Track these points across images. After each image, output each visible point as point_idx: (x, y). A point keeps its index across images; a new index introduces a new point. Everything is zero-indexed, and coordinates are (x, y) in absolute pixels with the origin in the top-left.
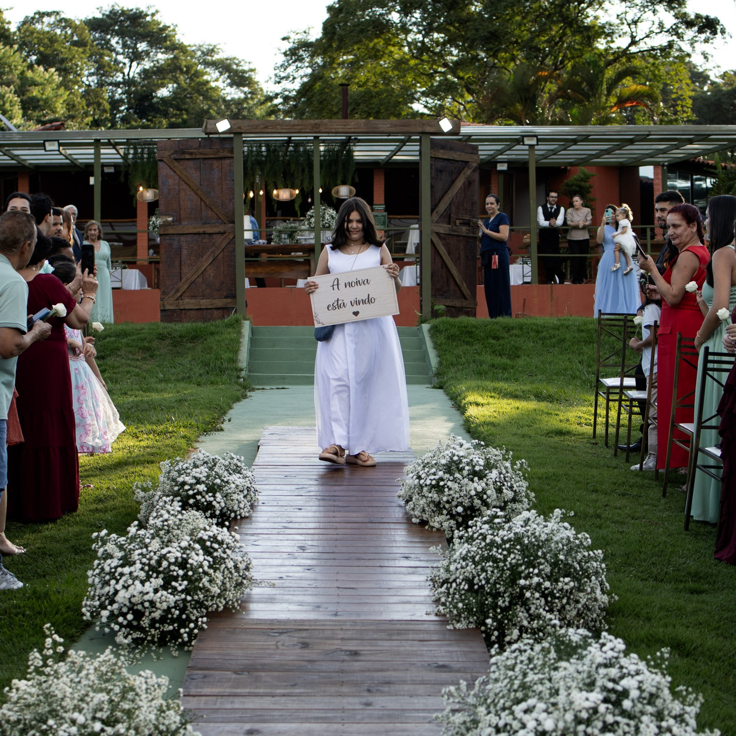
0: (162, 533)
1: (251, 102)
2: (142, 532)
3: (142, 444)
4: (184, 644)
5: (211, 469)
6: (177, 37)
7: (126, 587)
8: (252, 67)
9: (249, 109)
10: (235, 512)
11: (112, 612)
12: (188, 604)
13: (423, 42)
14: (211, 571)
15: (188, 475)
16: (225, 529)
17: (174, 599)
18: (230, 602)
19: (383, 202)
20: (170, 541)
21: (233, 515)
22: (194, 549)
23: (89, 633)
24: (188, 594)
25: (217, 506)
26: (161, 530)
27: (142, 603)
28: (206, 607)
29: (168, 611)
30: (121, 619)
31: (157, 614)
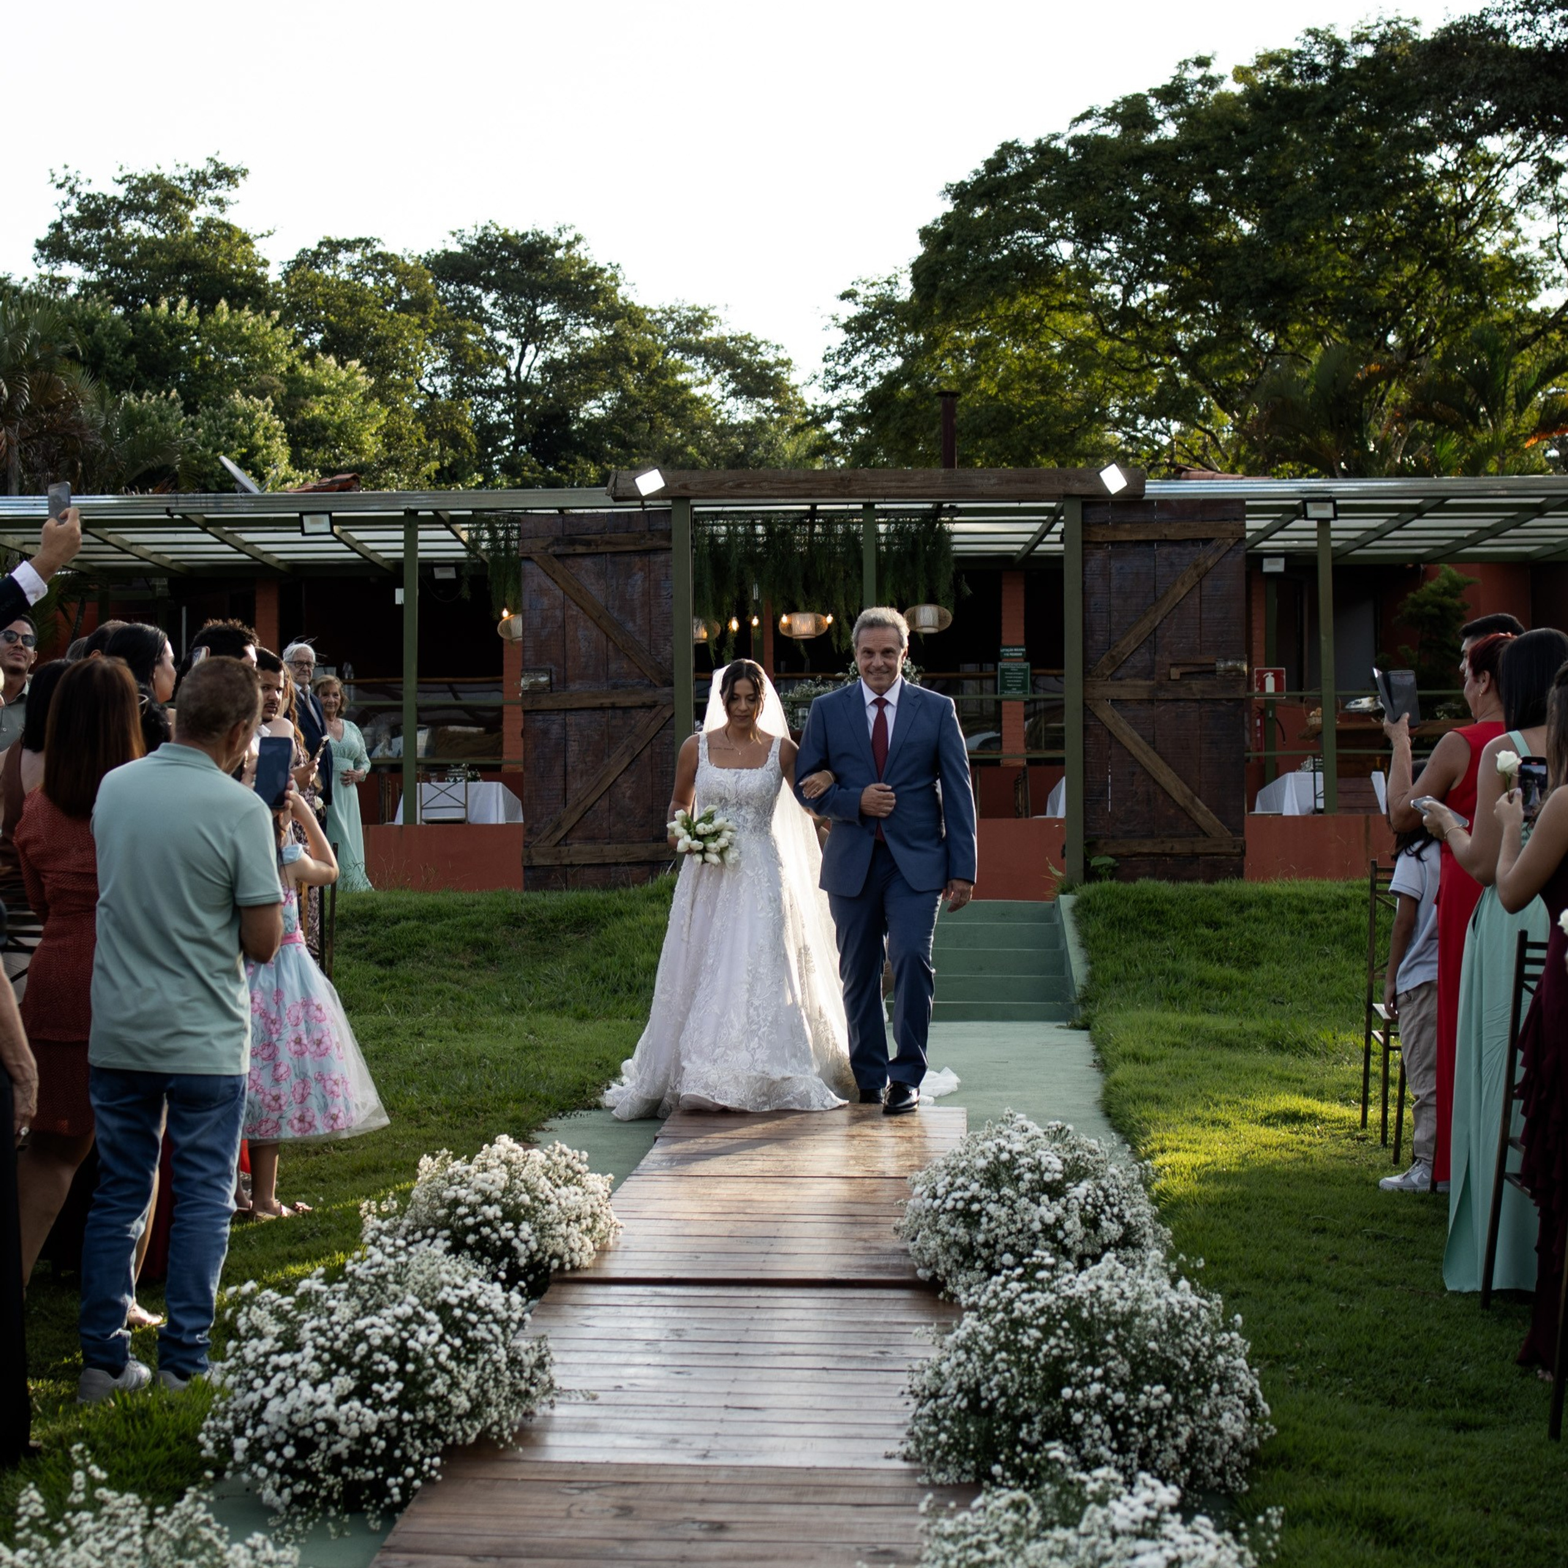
0: (364, 1288)
4: (391, 1508)
7: (283, 1394)
11: (255, 1441)
12: (407, 1430)
14: (452, 1365)
17: (376, 1418)
18: (495, 1429)
19: (1022, 642)
20: (377, 1305)
22: (422, 1322)
24: (405, 1407)
26: (363, 1283)
27: (312, 1425)
28: (442, 1436)
29: (364, 1439)
30: (271, 1456)
31: (341, 1447)
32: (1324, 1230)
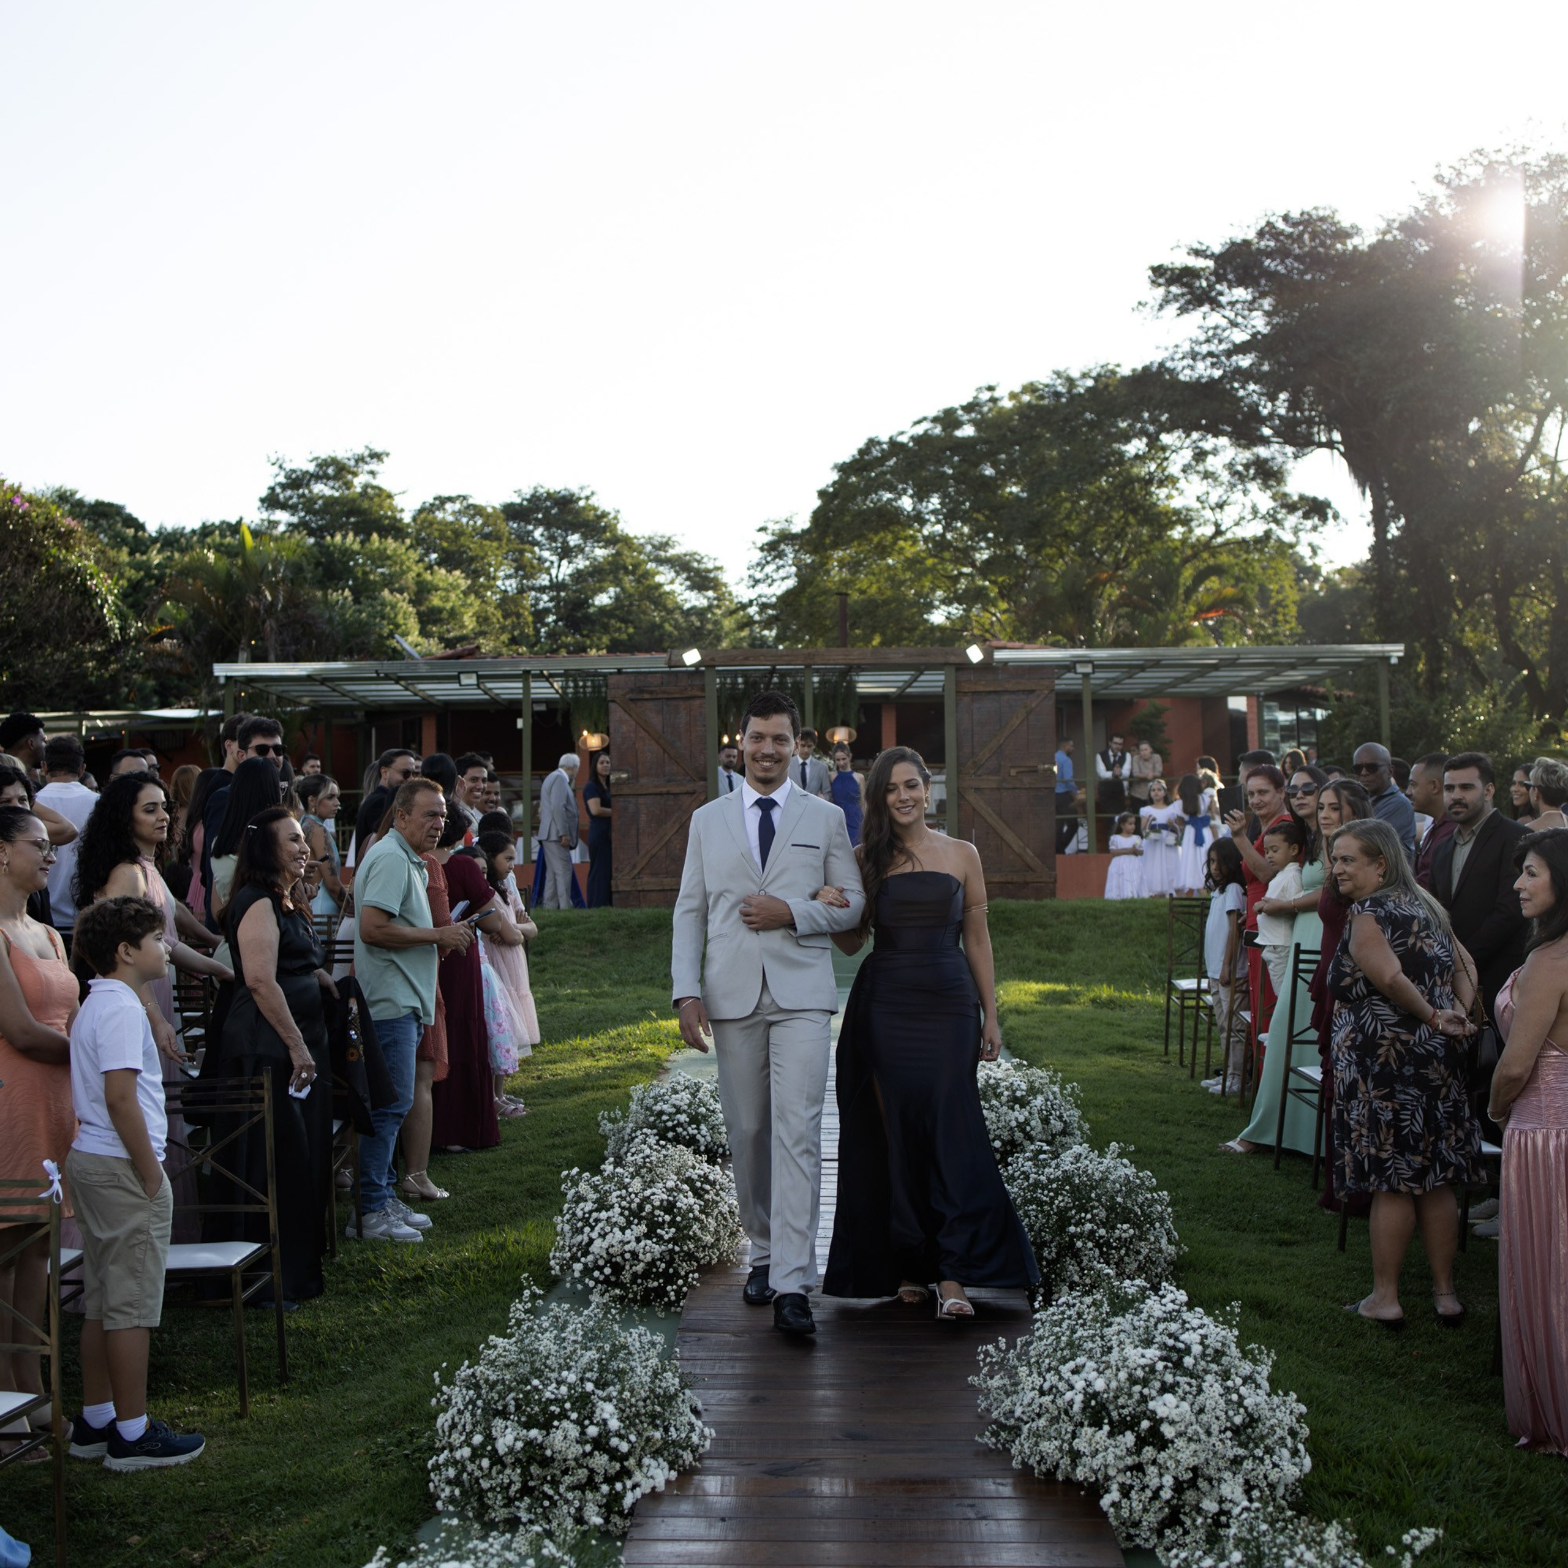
0: (644, 1171)
1: (718, 612)
2: (619, 1170)
3: (603, 1063)
4: (670, 1304)
5: (694, 1095)
6: (620, 527)
7: (603, 1236)
8: (718, 564)
9: (716, 623)
10: (723, 1147)
11: (585, 1265)
12: (677, 1256)
13: (943, 536)
14: (703, 1217)
15: (665, 1102)
16: (717, 1167)
17: (660, 1250)
18: (725, 1256)
20: (652, 1181)
21: (721, 1150)
22: (681, 1191)
23: (557, 1292)
24: (675, 1244)
25: (702, 1140)
26: (641, 1167)
27: (622, 1255)
28: (697, 1260)
29: (652, 1264)
30: (596, 1274)
31: (640, 1268)
32: (1167, 1122)
